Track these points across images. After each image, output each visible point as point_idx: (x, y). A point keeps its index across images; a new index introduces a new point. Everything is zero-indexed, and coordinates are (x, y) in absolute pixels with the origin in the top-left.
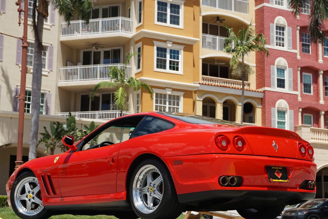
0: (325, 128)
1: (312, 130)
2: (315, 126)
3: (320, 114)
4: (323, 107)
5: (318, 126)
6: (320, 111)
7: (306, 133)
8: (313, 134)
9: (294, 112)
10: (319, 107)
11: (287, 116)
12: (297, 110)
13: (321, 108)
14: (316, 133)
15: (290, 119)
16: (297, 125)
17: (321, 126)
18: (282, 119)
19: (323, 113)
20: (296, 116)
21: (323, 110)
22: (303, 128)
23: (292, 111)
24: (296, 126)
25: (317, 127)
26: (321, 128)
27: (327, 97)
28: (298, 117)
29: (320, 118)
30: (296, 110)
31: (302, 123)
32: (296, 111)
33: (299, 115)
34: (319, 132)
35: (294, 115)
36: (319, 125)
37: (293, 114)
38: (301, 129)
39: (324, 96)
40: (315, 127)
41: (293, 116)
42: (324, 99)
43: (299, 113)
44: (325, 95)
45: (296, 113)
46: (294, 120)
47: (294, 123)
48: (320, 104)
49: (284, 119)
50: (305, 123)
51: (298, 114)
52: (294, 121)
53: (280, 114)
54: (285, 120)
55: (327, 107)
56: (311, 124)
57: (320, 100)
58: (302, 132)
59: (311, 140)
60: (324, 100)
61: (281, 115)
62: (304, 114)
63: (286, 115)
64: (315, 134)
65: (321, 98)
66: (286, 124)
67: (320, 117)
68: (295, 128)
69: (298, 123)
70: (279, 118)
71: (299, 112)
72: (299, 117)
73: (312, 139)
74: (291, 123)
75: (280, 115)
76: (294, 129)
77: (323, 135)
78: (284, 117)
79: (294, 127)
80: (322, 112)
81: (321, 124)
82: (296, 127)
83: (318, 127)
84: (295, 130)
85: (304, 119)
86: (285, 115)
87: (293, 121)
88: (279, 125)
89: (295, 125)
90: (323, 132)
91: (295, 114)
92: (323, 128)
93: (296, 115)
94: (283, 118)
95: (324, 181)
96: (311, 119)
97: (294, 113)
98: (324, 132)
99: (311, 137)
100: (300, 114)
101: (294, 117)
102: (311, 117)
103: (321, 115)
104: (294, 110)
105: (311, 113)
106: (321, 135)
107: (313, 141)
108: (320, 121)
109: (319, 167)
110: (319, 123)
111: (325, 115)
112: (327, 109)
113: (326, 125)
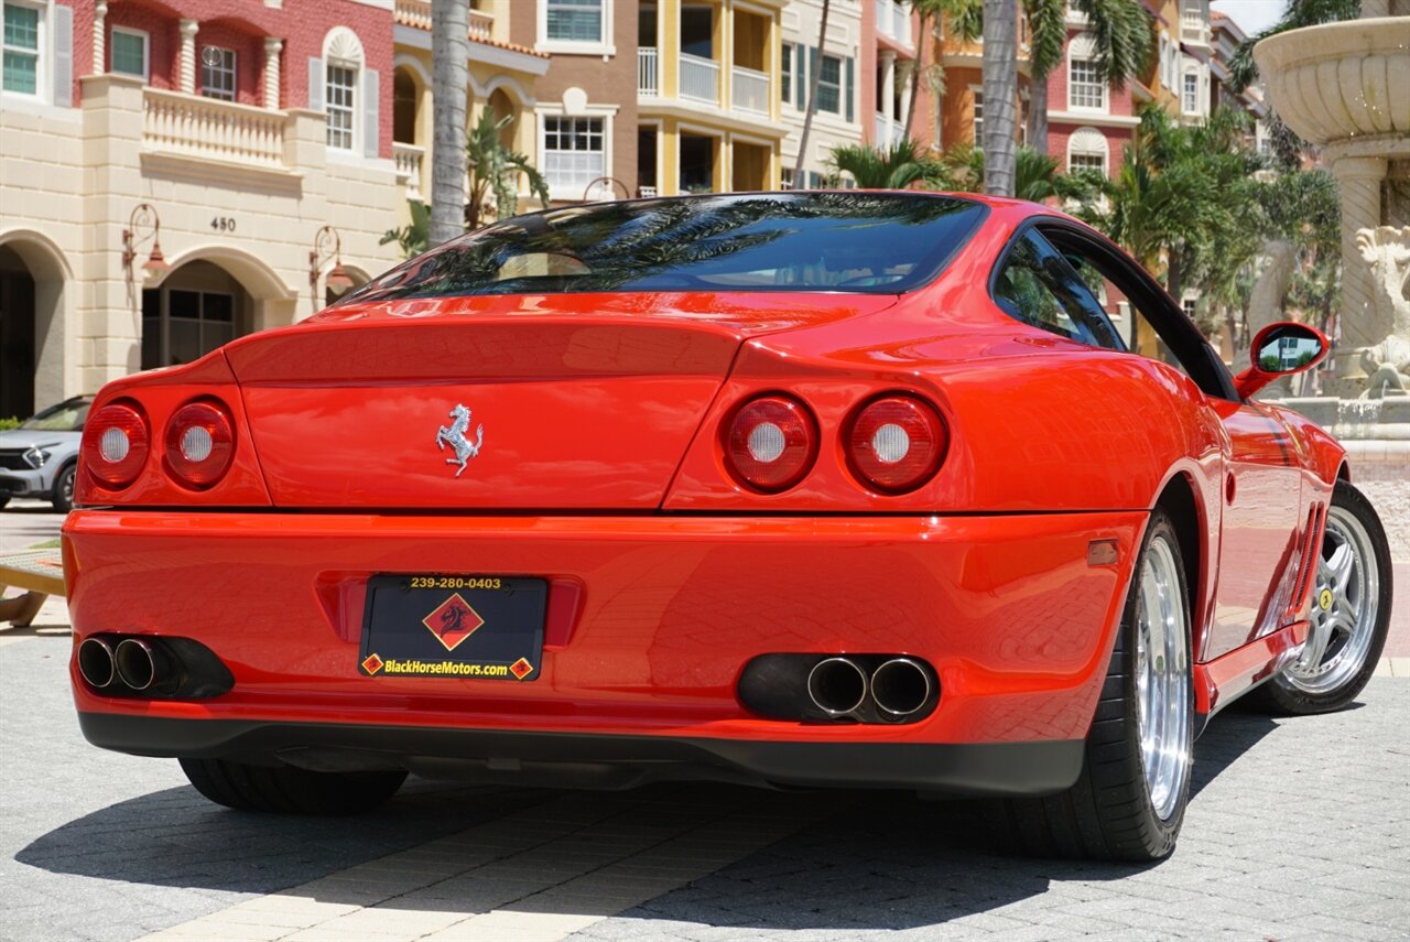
0: (196, 93)
1: (149, 100)
2: (156, 82)
3: (180, 34)
4: (194, 4)
6: (182, 21)
7: (127, 110)
8: (152, 114)
9: (76, 16)
10: (177, 3)
11: (44, 30)
12: (90, 8)
13: (186, 6)
14: (165, 115)
15: (60, 46)
16: (88, 73)
17: (181, 84)
18: (24, 45)
19: (194, 27)
20: (85, 35)
21: (193, 13)
22: (114, 90)
23: (69, 10)
24: (82, 77)
25: (164, 87)
26: (180, 90)
28: (89, 36)
29: (181, 50)
30: (86, 8)
31: (107, 69)
32: (83, 13)
33: (94, 32)
34: (174, 109)
35: (75, 28)
36: (173, 79)
37: (71, 26)
38: (104, 93)
40: (159, 86)
41: (71, 32)
43: (96, 23)
45: (81, 20)
46: (74, 51)
47: (75, 65)
49: (33, 43)
50: (118, 69)
51: (92, 25)
52: (74, 56)
53: (14, 21)
54: (35, 47)
55: (209, 2)
56: (141, 72)
58: (107, 107)
59: (143, 140)
61: (17, 23)
62: (116, 28)
63: (41, 26)
64: (161, 116)
66: (40, 65)
67: (181, 44)
68: (78, 88)
69: (90, 68)
70: (9, 39)
71: (96, 16)
72: (94, 38)
73: (147, 136)
74: (60, 63)
75: (14, 26)
76: (74, 88)
77: (191, 123)
78: (34, 36)
79: (74, 81)
80: (188, 24)
81: (182, 73)
82: (81, 83)
83: (171, 89)
84: (77, 97)
85: (115, 48)
86: (36, 27)
87: (69, 55)
88: (8, 70)
89: (79, 74)
90: (192, 111)
91: (79, 26)
92: (190, 94)
93: (82, 29)
94: (27, 42)
96: (142, 52)
97: (74, 21)
98: (196, 109)
99: (144, 128)
100: (99, 25)
101: (74, 35)
102: (141, 39)
103: (183, 36)
104: (74, 7)
105: (143, 27)
106: (183, 121)
107: (152, 147)
108: (178, 61)
109: (173, 257)
110: (175, 70)
111: (199, 40)
112: (211, 12)
113: (202, 79)
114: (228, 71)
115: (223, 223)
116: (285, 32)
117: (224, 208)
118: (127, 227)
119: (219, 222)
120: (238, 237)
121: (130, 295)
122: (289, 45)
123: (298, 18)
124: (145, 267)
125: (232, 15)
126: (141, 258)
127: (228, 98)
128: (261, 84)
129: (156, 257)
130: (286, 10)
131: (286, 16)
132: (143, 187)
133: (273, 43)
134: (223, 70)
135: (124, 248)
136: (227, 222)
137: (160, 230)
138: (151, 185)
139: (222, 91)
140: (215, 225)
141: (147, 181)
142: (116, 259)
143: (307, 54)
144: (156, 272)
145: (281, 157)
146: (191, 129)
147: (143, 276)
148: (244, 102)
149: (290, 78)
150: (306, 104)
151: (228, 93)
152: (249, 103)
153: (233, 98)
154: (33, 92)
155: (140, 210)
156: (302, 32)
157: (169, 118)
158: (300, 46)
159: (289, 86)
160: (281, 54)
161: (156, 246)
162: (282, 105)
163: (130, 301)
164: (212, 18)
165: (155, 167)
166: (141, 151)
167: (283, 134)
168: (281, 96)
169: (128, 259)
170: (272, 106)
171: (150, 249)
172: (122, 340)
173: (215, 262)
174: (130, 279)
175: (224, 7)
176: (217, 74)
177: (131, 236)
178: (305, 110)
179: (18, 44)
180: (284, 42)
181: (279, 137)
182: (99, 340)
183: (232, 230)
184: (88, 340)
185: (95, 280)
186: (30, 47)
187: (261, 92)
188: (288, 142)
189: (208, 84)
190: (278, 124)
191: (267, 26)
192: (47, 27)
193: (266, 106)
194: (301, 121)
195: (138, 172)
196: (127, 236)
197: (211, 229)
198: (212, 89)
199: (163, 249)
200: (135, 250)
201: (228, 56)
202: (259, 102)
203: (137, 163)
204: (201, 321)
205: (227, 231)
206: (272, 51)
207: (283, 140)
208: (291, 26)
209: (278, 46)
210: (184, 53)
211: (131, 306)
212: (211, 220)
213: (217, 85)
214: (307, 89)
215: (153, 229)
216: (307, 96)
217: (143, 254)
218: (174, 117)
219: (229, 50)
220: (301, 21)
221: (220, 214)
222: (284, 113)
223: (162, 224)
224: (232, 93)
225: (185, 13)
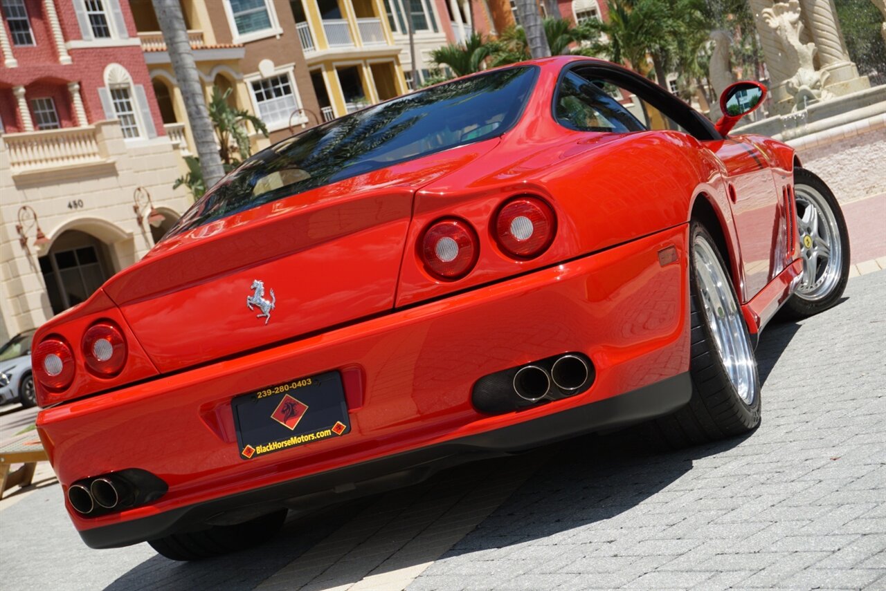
0: (35, 130)
1: (8, 142)
2: (9, 130)
3: (15, 96)
4: (18, 76)
6: (14, 88)
8: (12, 151)
10: (7, 78)
13: (14, 78)
14: (21, 149)
17: (25, 127)
19: (22, 90)
21: (19, 82)
25: (14, 132)
26: (25, 131)
27: (19, 49)
29: (18, 106)
34: (25, 143)
36: (19, 125)
39: (10, 45)
40: (11, 132)
42: (15, 54)
44: (12, 43)
48: (8, 69)
55: (27, 72)
57: (5, 59)
59: (12, 168)
60: (15, 58)
64: (18, 150)
65: (5, 53)
67: (17, 102)
73: (13, 164)
77: (38, 149)
80: (18, 89)
81: (23, 120)
83: (19, 131)
90: (36, 141)
92: (32, 131)
95: (60, 268)
98: (38, 139)
99: (10, 161)
103: (17, 97)
106: (32, 149)
107: (18, 170)
108: (19, 114)
109: (50, 234)
110: (19, 120)
111: (27, 96)
112: (31, 78)
113: (36, 121)
114: (51, 111)
115: (75, 204)
116: (78, 77)
117: (73, 195)
118: (18, 223)
119: (72, 204)
120: (87, 210)
121: (32, 264)
122: (83, 84)
123: (84, 66)
124: (36, 244)
125: (43, 76)
126: (32, 240)
127: (55, 127)
128: (73, 113)
129: (40, 236)
130: (75, 63)
131: (76, 67)
132: (19, 196)
133: (73, 85)
134: (47, 111)
135: (19, 237)
136: (77, 202)
137: (38, 219)
138: (24, 194)
139: (51, 124)
140: (70, 206)
141: (21, 192)
142: (16, 244)
143: (96, 87)
144: (43, 245)
145: (99, 154)
146: (38, 152)
147: (35, 250)
148: (66, 127)
149: (90, 104)
150: (104, 117)
151: (54, 124)
152: (69, 127)
153: (59, 126)
155: (22, 211)
156: (89, 74)
157: (24, 149)
158: (90, 83)
159: (91, 109)
160: (80, 91)
161: (39, 230)
162: (90, 122)
163: (33, 268)
164: (31, 81)
165: (23, 182)
166: (12, 175)
167: (95, 140)
168: (87, 117)
169: (24, 243)
170: (84, 124)
171: (35, 233)
172: (34, 292)
173: (76, 228)
174: (29, 255)
175: (37, 73)
176: (45, 115)
177: (21, 228)
178: (104, 121)
180: (80, 84)
181: (94, 142)
182: (20, 297)
183: (82, 206)
184: (14, 299)
185: (7, 261)
187: (74, 118)
188: (100, 143)
189: (41, 122)
190: (91, 134)
191: (66, 76)
193: (80, 125)
194: (104, 128)
195: (14, 188)
196: (19, 229)
197: (69, 210)
198: (44, 125)
199: (43, 231)
200: (26, 236)
201: (48, 101)
202: (75, 124)
203: (12, 182)
204: (79, 267)
205: (79, 208)
206: (74, 91)
207: (97, 143)
208: (81, 72)
209: (77, 87)
210: (21, 107)
211: (34, 270)
212: (67, 204)
213: (47, 121)
214: (102, 108)
215: (33, 220)
216: (103, 112)
217: (32, 236)
218: (26, 148)
219: (47, 98)
220: (86, 68)
221: (71, 199)
222: (92, 127)
223: (38, 215)
224: (57, 123)
225: (14, 83)
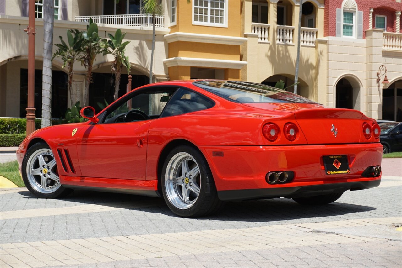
0: (400, 32)
1: (385, 35)
2: (389, 30)
3: (396, 15)
5: (393, 30)
6: (396, 12)
7: (378, 39)
8: (386, 39)
9: (364, 13)
10: (394, 7)
11: (354, 18)
13: (398, 7)
15: (359, 22)
16: (368, 29)
17: (396, 30)
18: (349, 23)
19: (400, 13)
20: (367, 18)
21: (400, 9)
22: (374, 33)
23: (362, 12)
24: (366, 30)
25: (391, 31)
26: (396, 32)
28: (368, 19)
29: (396, 20)
30: (367, 11)
31: (373, 26)
32: (366, 12)
33: (369, 17)
34: (393, 37)
35: (364, 17)
37: (363, 16)
38: (371, 35)
41: (363, 18)
45: (366, 14)
46: (363, 23)
47: (364, 27)
48: (396, 3)
49: (352, 22)
50: (377, 27)
51: (369, 15)
52: (363, 25)
53: (346, 16)
54: (352, 23)
56: (384, 28)
58: (372, 38)
59: (383, 47)
61: (347, 17)
62: (376, 16)
63: (354, 17)
64: (389, 40)
66: (354, 28)
67: (396, 18)
68: (364, 33)
69: (368, 27)
70: (345, 21)
71: (370, 13)
72: (370, 19)
73: (385, 46)
74: (359, 27)
75: (346, 18)
76: (363, 33)
77: (398, 41)
78: (352, 20)
79: (363, 32)
80: (398, 12)
81: (396, 27)
82: (365, 32)
83: (393, 32)
84: (364, 36)
85: (376, 21)
86: (352, 17)
87: (362, 25)
88: (344, 30)
89: (365, 29)
90: (399, 37)
91: (365, 16)
92: (398, 32)
93: (366, 16)
94: (350, 21)
95: (397, 95)
96: (384, 22)
97: (363, 15)
99: (384, 44)
100: (371, 15)
101: (363, 19)
102: (384, 18)
103: (397, 16)
104: (363, 11)
105: (385, 15)
107: (386, 49)
108: (395, 23)
109: (391, 80)
110: (394, 26)
118: (378, 72)
121: (379, 90)
124: (382, 83)
126: (382, 80)
129: (386, 80)
132: (382, 60)
135: (377, 78)
137: (387, 72)
141: (384, 58)
142: (375, 81)
144: (386, 84)
146: (398, 43)
147: (382, 86)
154: (352, 36)
155: (381, 67)
161: (386, 77)
163: (379, 92)
165: (386, 54)
166: (382, 50)
169: (378, 81)
171: (384, 78)
172: (376, 103)
174: (379, 86)
177: (379, 74)
179: (347, 22)
182: (370, 104)
184: (367, 104)
185: (369, 87)
186: (351, 23)
192: (356, 17)
195: (381, 56)
196: (378, 74)
199: (387, 78)
200: (380, 78)
203: (381, 54)
211: (379, 94)
215: (385, 72)
217: (382, 79)
223: (387, 70)
225: (397, 9)
